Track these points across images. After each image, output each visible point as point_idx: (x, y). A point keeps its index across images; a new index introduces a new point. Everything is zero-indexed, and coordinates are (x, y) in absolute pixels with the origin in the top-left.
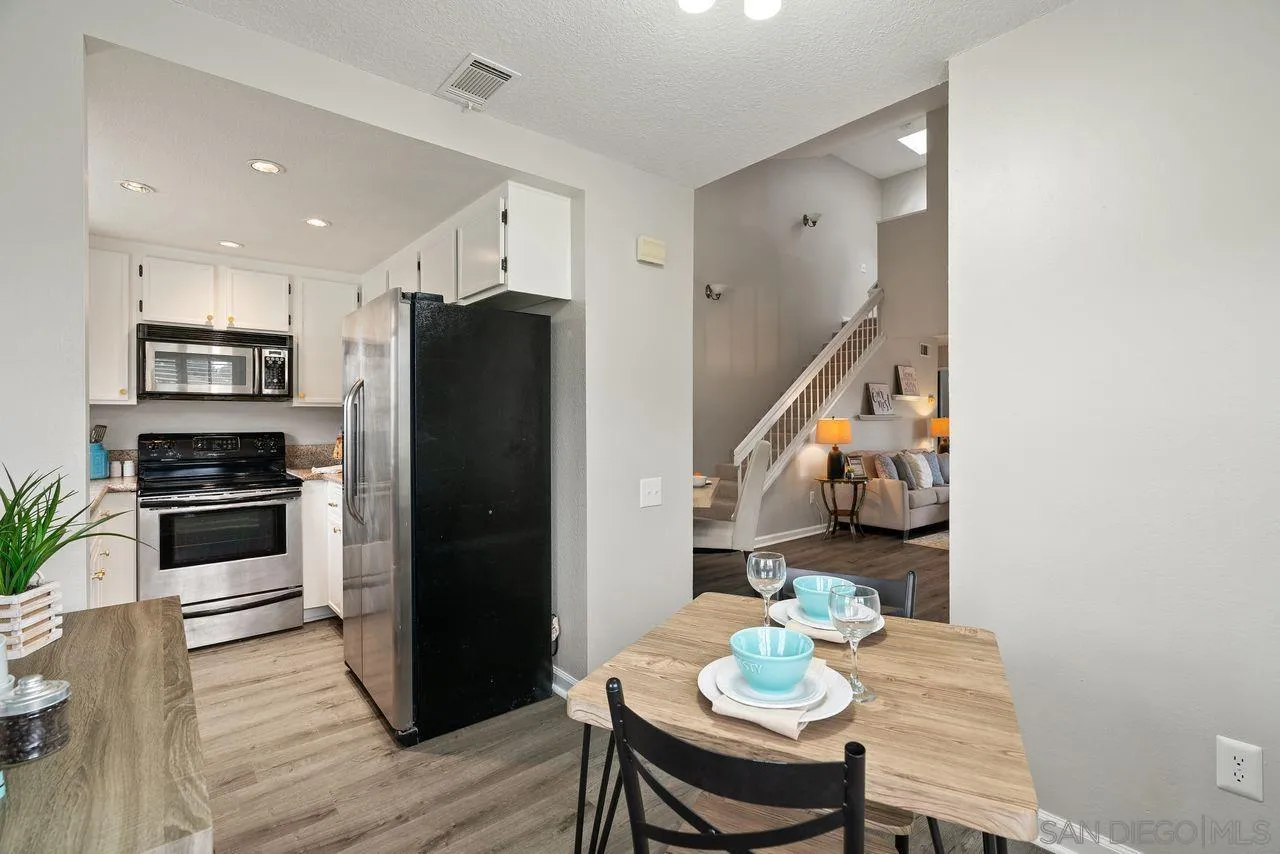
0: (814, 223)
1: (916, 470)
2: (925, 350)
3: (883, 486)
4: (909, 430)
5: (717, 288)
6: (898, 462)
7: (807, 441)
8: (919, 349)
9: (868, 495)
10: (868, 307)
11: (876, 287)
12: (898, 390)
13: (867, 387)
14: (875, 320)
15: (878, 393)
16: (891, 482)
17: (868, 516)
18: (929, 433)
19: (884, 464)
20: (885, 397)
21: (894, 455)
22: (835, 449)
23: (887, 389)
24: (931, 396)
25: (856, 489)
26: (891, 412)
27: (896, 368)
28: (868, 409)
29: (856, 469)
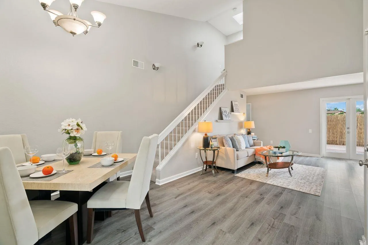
0: (201, 46)
1: (239, 143)
2: (242, 96)
3: (226, 150)
4: (236, 126)
5: (157, 65)
6: (232, 139)
7: (194, 131)
8: (240, 95)
9: (220, 154)
10: (221, 77)
11: (224, 70)
12: (232, 110)
13: (220, 108)
14: (224, 84)
15: (225, 111)
16: (229, 149)
17: (220, 163)
18: (243, 127)
19: (227, 141)
20: (228, 113)
21: (230, 136)
22: (206, 135)
23: (228, 110)
24: (244, 113)
25: (214, 152)
26: (230, 119)
27: (232, 102)
28: (221, 118)
29: (214, 143)
